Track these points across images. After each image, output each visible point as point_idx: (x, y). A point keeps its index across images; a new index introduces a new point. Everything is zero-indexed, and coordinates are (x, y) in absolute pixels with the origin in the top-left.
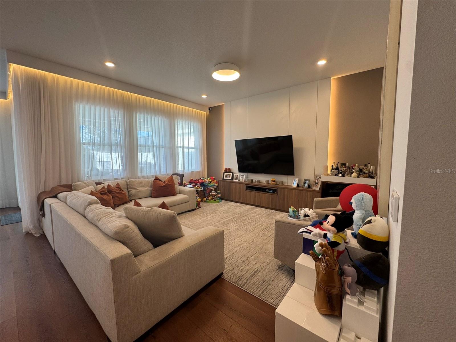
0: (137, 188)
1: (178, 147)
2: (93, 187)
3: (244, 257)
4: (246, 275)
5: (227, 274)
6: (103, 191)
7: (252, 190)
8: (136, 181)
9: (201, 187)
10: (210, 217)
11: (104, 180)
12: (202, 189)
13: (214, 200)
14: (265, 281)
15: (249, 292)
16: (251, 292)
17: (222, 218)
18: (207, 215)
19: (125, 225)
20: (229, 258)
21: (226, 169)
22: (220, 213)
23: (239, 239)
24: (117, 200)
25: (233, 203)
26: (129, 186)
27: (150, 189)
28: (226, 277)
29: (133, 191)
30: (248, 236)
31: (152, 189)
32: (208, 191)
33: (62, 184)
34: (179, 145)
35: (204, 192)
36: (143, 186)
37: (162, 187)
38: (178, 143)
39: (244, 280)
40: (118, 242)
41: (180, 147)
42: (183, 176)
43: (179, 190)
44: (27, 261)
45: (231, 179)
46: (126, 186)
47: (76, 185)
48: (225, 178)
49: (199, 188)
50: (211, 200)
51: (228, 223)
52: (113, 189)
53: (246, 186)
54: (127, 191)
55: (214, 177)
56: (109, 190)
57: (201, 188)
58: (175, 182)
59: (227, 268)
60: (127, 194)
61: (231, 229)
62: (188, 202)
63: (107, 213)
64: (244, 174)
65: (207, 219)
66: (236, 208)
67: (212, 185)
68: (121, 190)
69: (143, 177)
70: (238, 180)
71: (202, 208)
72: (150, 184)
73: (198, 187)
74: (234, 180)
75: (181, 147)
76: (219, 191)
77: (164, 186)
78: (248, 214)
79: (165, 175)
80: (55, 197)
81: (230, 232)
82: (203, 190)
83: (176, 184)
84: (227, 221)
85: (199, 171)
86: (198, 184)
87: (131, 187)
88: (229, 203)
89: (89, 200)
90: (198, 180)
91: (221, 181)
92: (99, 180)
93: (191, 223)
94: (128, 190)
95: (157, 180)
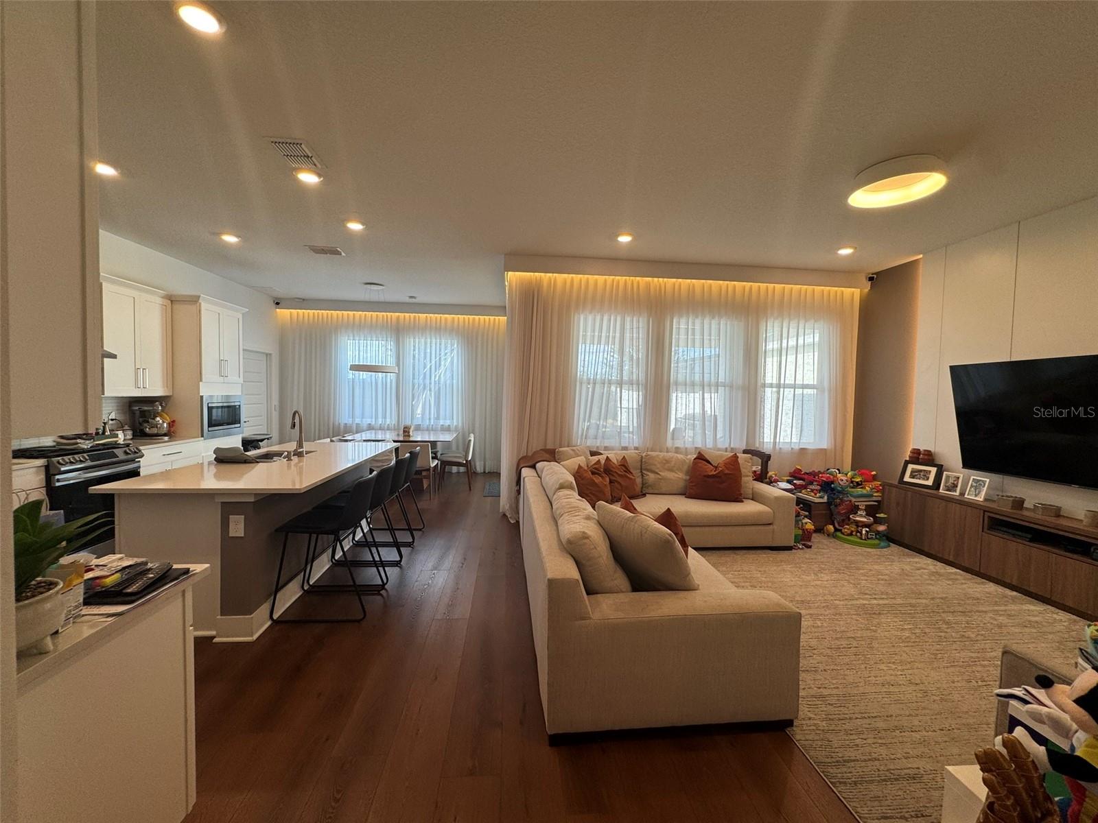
0: (657, 471)
1: (764, 386)
2: (585, 459)
3: (885, 720)
4: (863, 764)
5: (806, 732)
6: (596, 468)
7: (1014, 535)
8: (658, 455)
9: (821, 494)
10: (826, 578)
11: (606, 448)
12: (825, 499)
13: (862, 539)
14: (923, 816)
15: (851, 809)
16: (856, 813)
17: (866, 594)
18: (821, 570)
19: (584, 532)
20: (833, 700)
21: (916, 452)
22: (866, 578)
23: (894, 667)
24: (617, 488)
25: (929, 561)
26: (644, 465)
27: (684, 477)
28: (798, 737)
29: (651, 477)
30: (933, 673)
31: (688, 478)
32: (842, 509)
33: (548, 447)
34: (768, 381)
35: (830, 510)
36: (671, 470)
37: (709, 476)
38: (764, 376)
39: (850, 773)
40: (569, 556)
41: (771, 386)
42: (769, 457)
43: (751, 492)
44: (494, 553)
45: (931, 484)
46: (640, 463)
47: (560, 452)
48: (907, 479)
49: (816, 494)
50: (851, 534)
51: (879, 613)
52: (613, 467)
53: (989, 517)
54: (640, 474)
55: (874, 473)
56: (607, 469)
57: (821, 497)
58: (743, 470)
59: (814, 719)
60: (639, 480)
61: (879, 631)
62: (770, 524)
63: (574, 507)
64: (987, 479)
65: (814, 580)
66: (933, 578)
67: (860, 493)
68: (627, 470)
69: (677, 450)
70: (957, 494)
71: (814, 549)
72: (686, 467)
73: (812, 491)
74: (940, 491)
75: (774, 385)
76: (882, 515)
77: (713, 476)
78: (975, 608)
79: (726, 451)
80: (533, 467)
81: (872, 639)
82: (829, 504)
83: (744, 476)
84: (879, 605)
85: (825, 449)
86: (815, 483)
87: (648, 467)
88: (916, 560)
89: (561, 481)
90: (814, 474)
91: (891, 485)
92: (598, 447)
93: (763, 579)
94: (641, 472)
95: (701, 461)
